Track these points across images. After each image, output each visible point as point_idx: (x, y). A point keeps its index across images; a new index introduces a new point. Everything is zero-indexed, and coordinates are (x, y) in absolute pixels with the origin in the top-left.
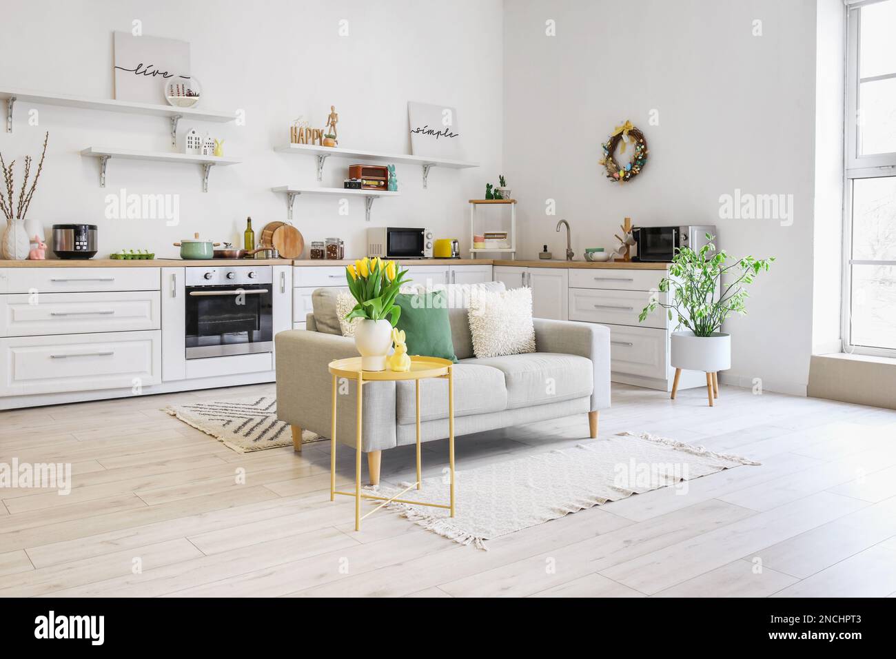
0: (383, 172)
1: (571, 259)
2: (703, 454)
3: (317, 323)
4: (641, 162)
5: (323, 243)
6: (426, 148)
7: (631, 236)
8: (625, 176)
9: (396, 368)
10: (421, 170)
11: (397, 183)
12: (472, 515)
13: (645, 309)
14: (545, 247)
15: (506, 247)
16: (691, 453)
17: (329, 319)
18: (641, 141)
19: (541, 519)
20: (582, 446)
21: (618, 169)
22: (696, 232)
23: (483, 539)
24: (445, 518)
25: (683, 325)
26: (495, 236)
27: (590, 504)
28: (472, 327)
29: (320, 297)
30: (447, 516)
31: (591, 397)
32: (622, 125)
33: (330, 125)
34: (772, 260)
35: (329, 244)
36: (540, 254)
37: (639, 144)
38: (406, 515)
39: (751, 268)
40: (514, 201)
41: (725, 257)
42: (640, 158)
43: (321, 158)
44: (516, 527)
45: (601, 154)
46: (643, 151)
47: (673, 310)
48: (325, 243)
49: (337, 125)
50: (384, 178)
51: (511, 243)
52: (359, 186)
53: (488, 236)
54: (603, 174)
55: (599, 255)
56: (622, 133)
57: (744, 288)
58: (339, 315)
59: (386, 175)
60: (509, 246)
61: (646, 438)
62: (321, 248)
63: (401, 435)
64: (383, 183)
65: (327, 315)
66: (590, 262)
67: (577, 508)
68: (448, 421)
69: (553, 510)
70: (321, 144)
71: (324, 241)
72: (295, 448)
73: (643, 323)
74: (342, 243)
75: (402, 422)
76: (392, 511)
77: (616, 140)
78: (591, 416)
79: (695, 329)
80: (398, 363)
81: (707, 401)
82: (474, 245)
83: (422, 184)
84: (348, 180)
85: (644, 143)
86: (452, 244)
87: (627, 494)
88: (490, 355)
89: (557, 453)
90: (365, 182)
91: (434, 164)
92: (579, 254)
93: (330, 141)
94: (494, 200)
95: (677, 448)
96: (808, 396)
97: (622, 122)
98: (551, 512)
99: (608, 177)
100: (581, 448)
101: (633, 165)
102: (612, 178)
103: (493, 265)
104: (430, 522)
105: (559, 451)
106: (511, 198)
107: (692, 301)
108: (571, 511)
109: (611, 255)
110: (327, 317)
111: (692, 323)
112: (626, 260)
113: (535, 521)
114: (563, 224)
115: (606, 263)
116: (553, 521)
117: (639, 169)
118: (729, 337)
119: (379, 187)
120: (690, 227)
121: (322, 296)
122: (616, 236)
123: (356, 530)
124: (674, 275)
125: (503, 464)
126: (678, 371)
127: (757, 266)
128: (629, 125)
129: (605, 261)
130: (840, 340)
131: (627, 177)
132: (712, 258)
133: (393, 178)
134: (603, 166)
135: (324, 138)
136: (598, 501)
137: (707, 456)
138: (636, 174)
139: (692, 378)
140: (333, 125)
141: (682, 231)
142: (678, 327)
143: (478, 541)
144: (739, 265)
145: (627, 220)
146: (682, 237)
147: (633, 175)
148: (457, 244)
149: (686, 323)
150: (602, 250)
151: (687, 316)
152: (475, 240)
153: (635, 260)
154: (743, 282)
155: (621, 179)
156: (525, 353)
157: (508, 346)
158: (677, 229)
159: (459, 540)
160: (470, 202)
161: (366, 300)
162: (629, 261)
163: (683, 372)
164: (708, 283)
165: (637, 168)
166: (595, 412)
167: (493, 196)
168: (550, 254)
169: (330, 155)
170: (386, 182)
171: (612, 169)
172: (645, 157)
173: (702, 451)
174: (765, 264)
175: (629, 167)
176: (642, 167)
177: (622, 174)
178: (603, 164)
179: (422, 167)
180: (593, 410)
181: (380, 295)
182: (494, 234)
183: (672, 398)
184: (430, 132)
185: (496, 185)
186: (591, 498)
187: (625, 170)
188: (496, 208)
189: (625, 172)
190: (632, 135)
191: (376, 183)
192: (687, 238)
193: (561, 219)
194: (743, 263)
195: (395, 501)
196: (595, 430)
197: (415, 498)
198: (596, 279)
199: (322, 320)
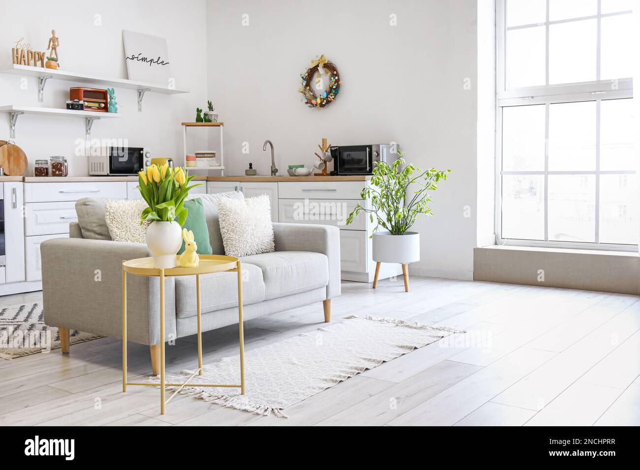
0: (103, 95)
1: (275, 175)
2: (421, 328)
3: (83, 231)
4: (334, 90)
5: (47, 161)
6: (140, 74)
7: (329, 153)
8: (321, 103)
9: (188, 265)
10: (136, 94)
11: (117, 106)
12: (259, 391)
13: (351, 214)
14: (251, 165)
15: (217, 165)
16: (411, 327)
17: (96, 226)
18: (335, 73)
19: (320, 388)
20: (323, 329)
21: (315, 97)
22: (385, 150)
23: (280, 409)
24: (238, 395)
25: (380, 227)
26: (205, 155)
27: (353, 373)
28: (222, 231)
29: (84, 207)
30: (238, 394)
31: (327, 287)
32: (318, 59)
33: (51, 48)
34: (449, 171)
35: (53, 162)
36: (246, 171)
37: (333, 75)
38: (202, 396)
39: (433, 177)
40: (222, 124)
41: (413, 169)
42: (334, 87)
43: (41, 80)
44: (302, 397)
45: (300, 84)
46: (337, 81)
47: (374, 214)
48: (49, 162)
49: (57, 48)
50: (104, 101)
51: (221, 162)
52: (81, 107)
53: (199, 155)
54: (302, 101)
55: (301, 171)
56: (318, 66)
57: (429, 193)
58: (108, 222)
59: (105, 98)
60: (218, 164)
61: (370, 319)
62: (45, 166)
63: (180, 328)
64: (103, 105)
65: (94, 223)
66: (293, 176)
67: (344, 377)
68: (237, 310)
69: (326, 380)
70: (43, 66)
71: (49, 159)
72: (63, 350)
73: (350, 226)
74: (66, 161)
75: (182, 316)
76: (186, 395)
77: (313, 71)
78: (326, 303)
79: (391, 229)
80: (190, 260)
81: (403, 289)
82: (187, 163)
83: (136, 107)
84: (70, 102)
85: (337, 75)
86: (167, 163)
87: (378, 362)
88: (239, 255)
89: (304, 336)
90: (86, 104)
91: (148, 89)
92: (283, 171)
93: (53, 63)
94: (204, 123)
95: (399, 325)
96: (474, 280)
97: (317, 56)
98: (324, 382)
99: (307, 103)
100: (322, 330)
101: (329, 93)
102: (309, 105)
103: (207, 181)
104: (226, 400)
105: (305, 334)
106: (219, 121)
107: (389, 206)
108: (341, 380)
109: (311, 170)
110: (94, 225)
111: (389, 225)
112: (325, 174)
113: (315, 391)
114: (268, 144)
115: (307, 177)
116: (329, 389)
117: (333, 97)
118: (418, 235)
119: (99, 109)
120: (381, 146)
121: (87, 205)
122: (315, 153)
123: (162, 414)
124: (374, 184)
125: (264, 348)
126: (378, 264)
127: (437, 176)
128: (323, 59)
129: (307, 176)
130: (495, 235)
131: (324, 103)
132: (401, 171)
133: (113, 100)
134: (302, 94)
135: (46, 60)
136: (358, 370)
137: (425, 329)
138: (330, 101)
139: (390, 270)
140: (54, 48)
141: (374, 149)
142: (376, 228)
143: (276, 411)
144: (425, 176)
145: (324, 141)
146: (374, 154)
147: (328, 102)
148: (171, 162)
149: (384, 224)
150: (302, 166)
151: (384, 218)
152: (188, 158)
153: (332, 174)
154: (429, 189)
155: (318, 105)
156: (267, 252)
157: (254, 246)
158: (370, 147)
159: (259, 411)
160: (183, 124)
161: (158, 204)
162: (328, 175)
163: (382, 264)
164: (401, 191)
165: (332, 96)
166: (329, 300)
167: (203, 119)
168: (255, 171)
169: (51, 77)
170: (106, 104)
171: (310, 96)
172: (338, 87)
173: (419, 325)
174: (444, 175)
175: (325, 95)
176: (335, 95)
177: (319, 101)
178: (302, 92)
179: (136, 92)
180: (328, 299)
181: (171, 198)
182: (204, 154)
183: (374, 288)
184: (144, 59)
185: (205, 109)
186: (351, 368)
187: (322, 97)
188: (204, 131)
189: (321, 99)
190: (327, 68)
191: (97, 105)
192: (378, 155)
193: (265, 141)
194: (428, 174)
195: (186, 385)
196: (329, 315)
197: (200, 382)
198: (303, 190)
199: (88, 227)
